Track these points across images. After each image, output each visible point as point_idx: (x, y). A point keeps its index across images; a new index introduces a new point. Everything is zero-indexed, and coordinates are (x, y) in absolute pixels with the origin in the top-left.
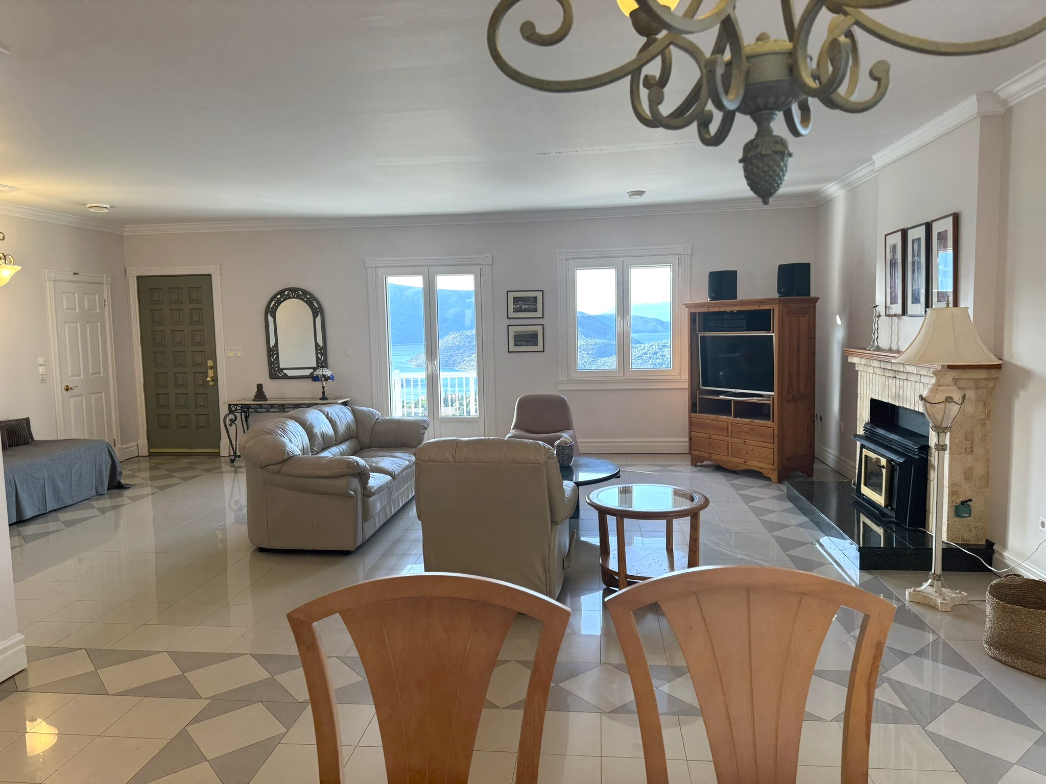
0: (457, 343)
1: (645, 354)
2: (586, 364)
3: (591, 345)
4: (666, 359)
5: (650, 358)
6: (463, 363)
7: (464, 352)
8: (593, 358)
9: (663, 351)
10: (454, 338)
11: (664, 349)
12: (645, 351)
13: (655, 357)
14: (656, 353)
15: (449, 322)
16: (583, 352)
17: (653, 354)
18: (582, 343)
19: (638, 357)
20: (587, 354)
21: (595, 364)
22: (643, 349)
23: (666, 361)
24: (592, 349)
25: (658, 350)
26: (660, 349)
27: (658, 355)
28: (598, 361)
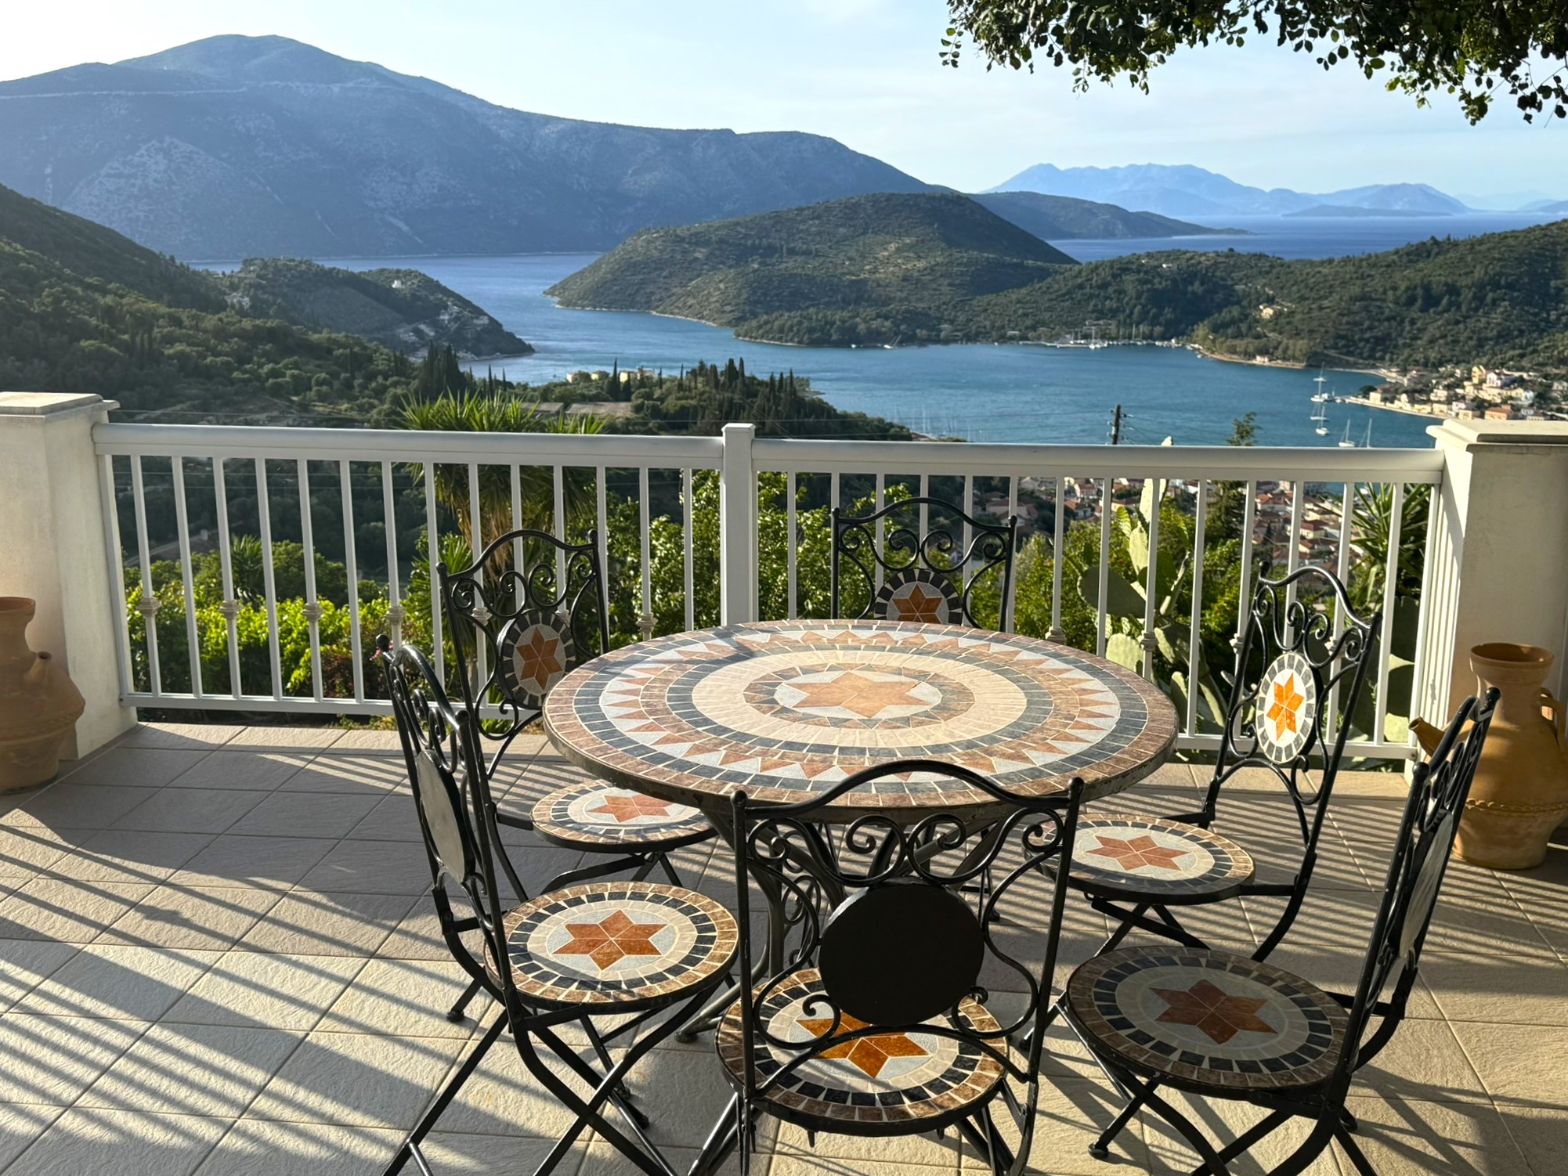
0: (656, 254)
1: (1081, 287)
2: (946, 310)
3: (959, 265)
4: (1126, 299)
5: (1092, 296)
6: (668, 301)
7: (671, 274)
8: (963, 295)
9: (1122, 281)
10: (649, 242)
11: (1124, 277)
12: (1079, 281)
13: (1102, 294)
14: (1104, 286)
15: (639, 204)
16: (941, 281)
17: (1100, 287)
18: (939, 260)
19: (1064, 295)
20: (950, 285)
21: (967, 308)
22: (1076, 277)
23: (1127, 304)
24: (962, 274)
25: (1109, 278)
26: (1114, 276)
27: (1110, 290)
28: (974, 302)
